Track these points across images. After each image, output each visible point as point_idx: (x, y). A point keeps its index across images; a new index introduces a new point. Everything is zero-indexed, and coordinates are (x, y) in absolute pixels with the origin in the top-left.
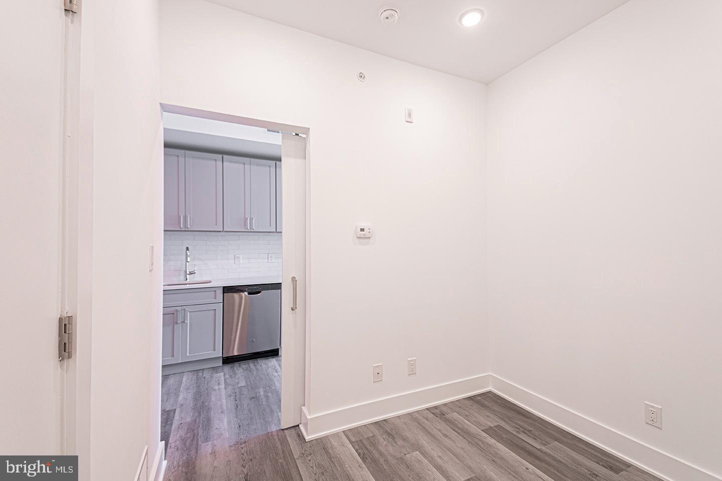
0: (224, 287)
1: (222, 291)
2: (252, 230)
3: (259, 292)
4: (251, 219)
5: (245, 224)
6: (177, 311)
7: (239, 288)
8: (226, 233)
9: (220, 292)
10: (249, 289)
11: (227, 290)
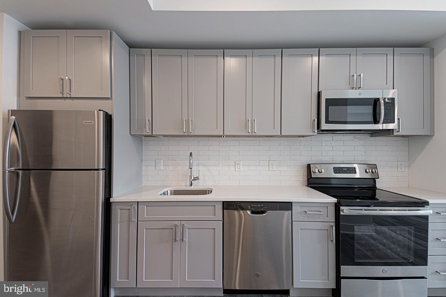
0: (223, 202)
1: (221, 206)
2: (254, 134)
3: (263, 212)
4: (253, 121)
5: (246, 127)
6: (176, 226)
7: (242, 204)
8: (227, 138)
9: (219, 207)
10: (251, 207)
11: (228, 206)
